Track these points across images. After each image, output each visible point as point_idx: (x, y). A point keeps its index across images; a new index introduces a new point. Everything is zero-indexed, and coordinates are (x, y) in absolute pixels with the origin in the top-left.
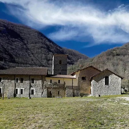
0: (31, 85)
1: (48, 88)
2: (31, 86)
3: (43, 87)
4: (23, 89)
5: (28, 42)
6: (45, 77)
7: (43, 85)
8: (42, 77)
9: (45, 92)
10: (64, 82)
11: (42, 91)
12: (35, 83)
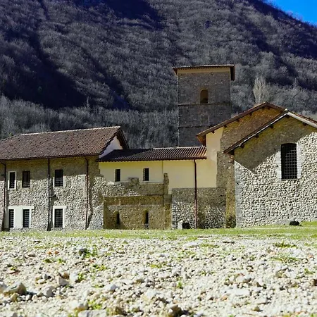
0: (53, 192)
1: (108, 202)
2: (53, 198)
3: (91, 197)
4: (31, 208)
5: (177, 24)
6: (99, 160)
7: (89, 191)
8: (88, 163)
9: (98, 218)
10: (165, 176)
11: (89, 213)
12: (64, 185)
